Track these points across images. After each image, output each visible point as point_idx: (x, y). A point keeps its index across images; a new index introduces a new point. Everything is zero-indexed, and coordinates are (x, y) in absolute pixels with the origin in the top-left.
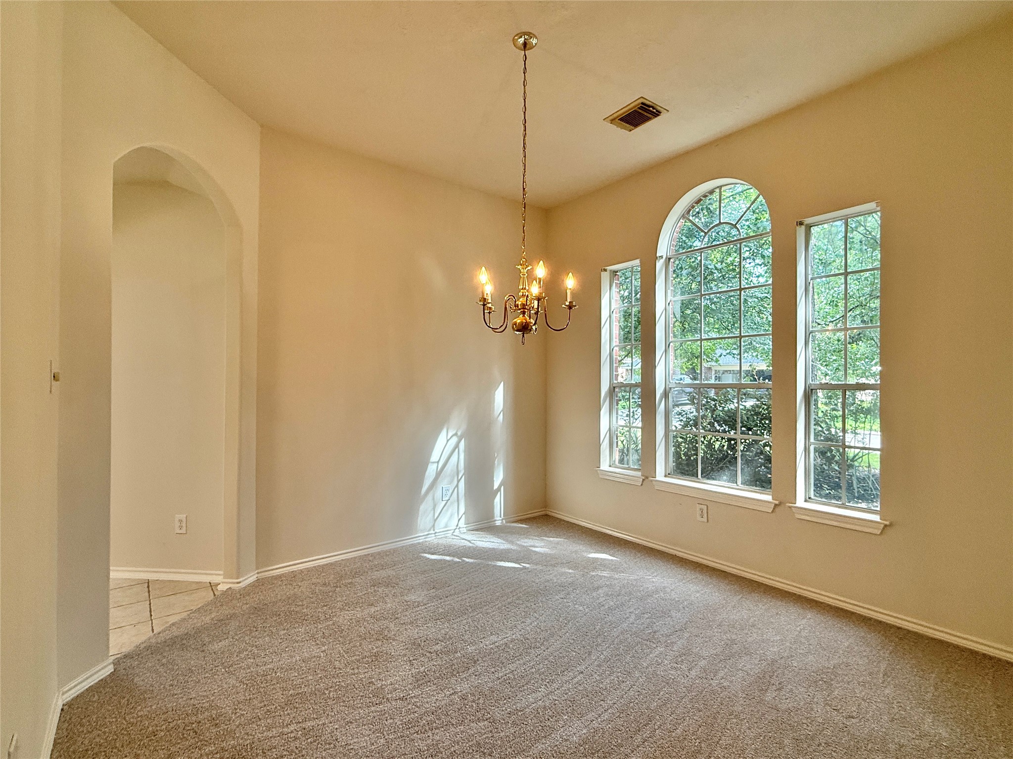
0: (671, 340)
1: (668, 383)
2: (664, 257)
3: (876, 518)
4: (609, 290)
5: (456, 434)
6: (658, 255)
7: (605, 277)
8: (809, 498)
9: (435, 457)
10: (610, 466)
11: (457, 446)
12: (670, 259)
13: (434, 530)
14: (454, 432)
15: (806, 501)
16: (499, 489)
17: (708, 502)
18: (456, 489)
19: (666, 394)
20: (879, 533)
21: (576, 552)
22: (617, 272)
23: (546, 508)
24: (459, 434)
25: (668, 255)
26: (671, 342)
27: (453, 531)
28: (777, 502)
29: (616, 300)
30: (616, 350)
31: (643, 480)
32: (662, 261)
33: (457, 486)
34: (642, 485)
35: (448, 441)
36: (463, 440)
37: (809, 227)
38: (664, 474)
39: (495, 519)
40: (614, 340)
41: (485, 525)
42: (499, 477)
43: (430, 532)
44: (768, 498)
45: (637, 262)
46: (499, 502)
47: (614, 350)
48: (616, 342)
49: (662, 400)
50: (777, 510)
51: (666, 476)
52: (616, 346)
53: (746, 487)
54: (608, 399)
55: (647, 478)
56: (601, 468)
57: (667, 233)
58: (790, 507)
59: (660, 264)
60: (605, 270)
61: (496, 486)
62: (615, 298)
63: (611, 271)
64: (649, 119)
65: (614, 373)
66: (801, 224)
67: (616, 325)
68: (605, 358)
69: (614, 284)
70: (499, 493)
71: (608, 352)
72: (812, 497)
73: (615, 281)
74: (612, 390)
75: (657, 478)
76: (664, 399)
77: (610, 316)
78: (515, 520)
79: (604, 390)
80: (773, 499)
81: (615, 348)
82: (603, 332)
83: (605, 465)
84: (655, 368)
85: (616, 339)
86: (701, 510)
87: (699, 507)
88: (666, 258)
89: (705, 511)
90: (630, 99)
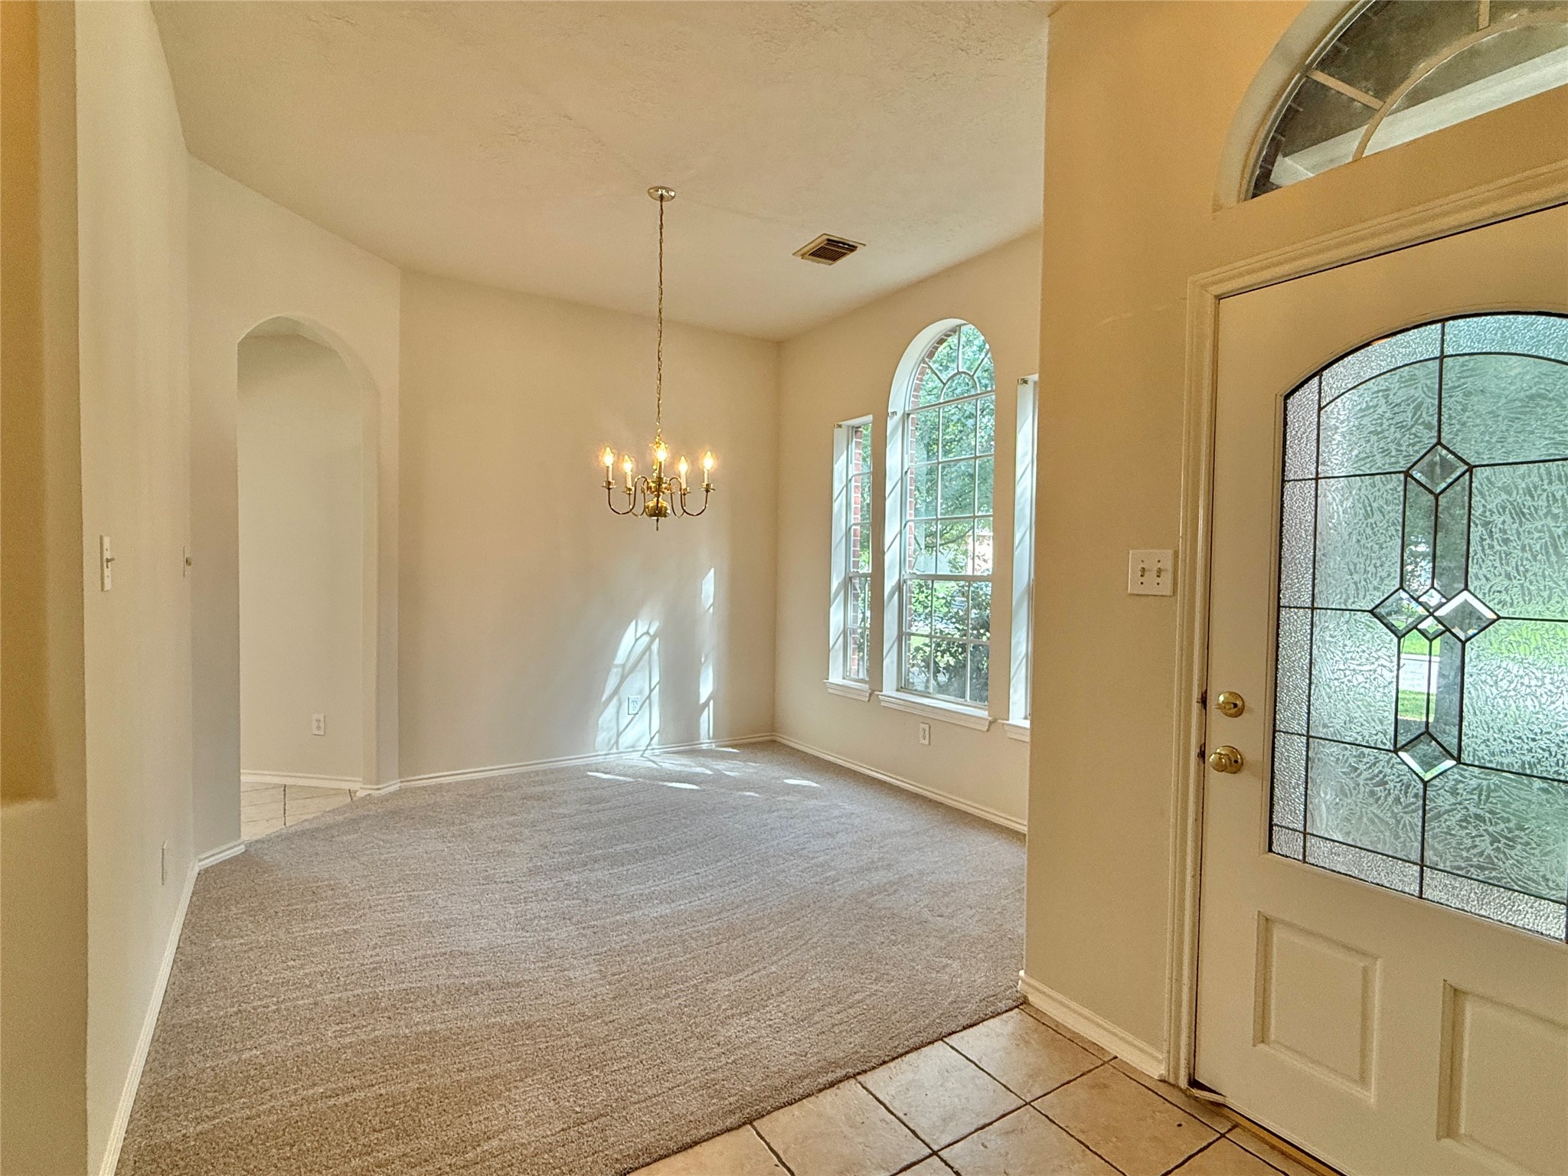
0: (908, 518)
1: (903, 573)
2: (899, 414)
4: (845, 452)
5: (647, 633)
6: (890, 410)
7: (840, 435)
9: (621, 657)
10: (844, 678)
11: (648, 648)
12: (909, 415)
13: (617, 749)
14: (645, 630)
15: (1025, 717)
16: (707, 704)
17: (932, 721)
18: (648, 701)
19: (899, 587)
22: (860, 427)
23: (774, 731)
24: (652, 632)
25: (907, 409)
26: (909, 521)
27: (641, 753)
28: (990, 718)
29: (857, 465)
30: (856, 529)
31: (870, 694)
32: (896, 419)
33: (649, 697)
34: (868, 701)
35: (637, 640)
36: (657, 639)
38: (895, 688)
39: (701, 741)
40: (853, 516)
41: (687, 748)
42: (706, 687)
43: (611, 752)
44: (984, 714)
45: (870, 418)
46: (706, 722)
47: (852, 530)
48: (855, 518)
49: (894, 594)
50: (992, 727)
51: (898, 690)
52: (854, 524)
53: (974, 703)
54: (842, 593)
55: (873, 691)
56: (830, 680)
57: (903, 382)
58: (1003, 724)
59: (891, 423)
60: (841, 427)
61: (703, 700)
62: (855, 461)
63: (848, 426)
64: (844, 254)
65: (852, 559)
66: (1024, 381)
67: (855, 497)
68: (838, 539)
69: (854, 443)
70: (707, 709)
71: (843, 532)
73: (854, 440)
74: (850, 582)
75: (884, 693)
76: (897, 593)
77: (847, 486)
78: (727, 743)
79: (835, 584)
80: (989, 716)
81: (853, 527)
82: (836, 506)
83: (835, 677)
84: (884, 553)
85: (855, 514)
86: (924, 730)
87: (922, 726)
88: (904, 414)
89: (927, 729)
90: (812, 237)
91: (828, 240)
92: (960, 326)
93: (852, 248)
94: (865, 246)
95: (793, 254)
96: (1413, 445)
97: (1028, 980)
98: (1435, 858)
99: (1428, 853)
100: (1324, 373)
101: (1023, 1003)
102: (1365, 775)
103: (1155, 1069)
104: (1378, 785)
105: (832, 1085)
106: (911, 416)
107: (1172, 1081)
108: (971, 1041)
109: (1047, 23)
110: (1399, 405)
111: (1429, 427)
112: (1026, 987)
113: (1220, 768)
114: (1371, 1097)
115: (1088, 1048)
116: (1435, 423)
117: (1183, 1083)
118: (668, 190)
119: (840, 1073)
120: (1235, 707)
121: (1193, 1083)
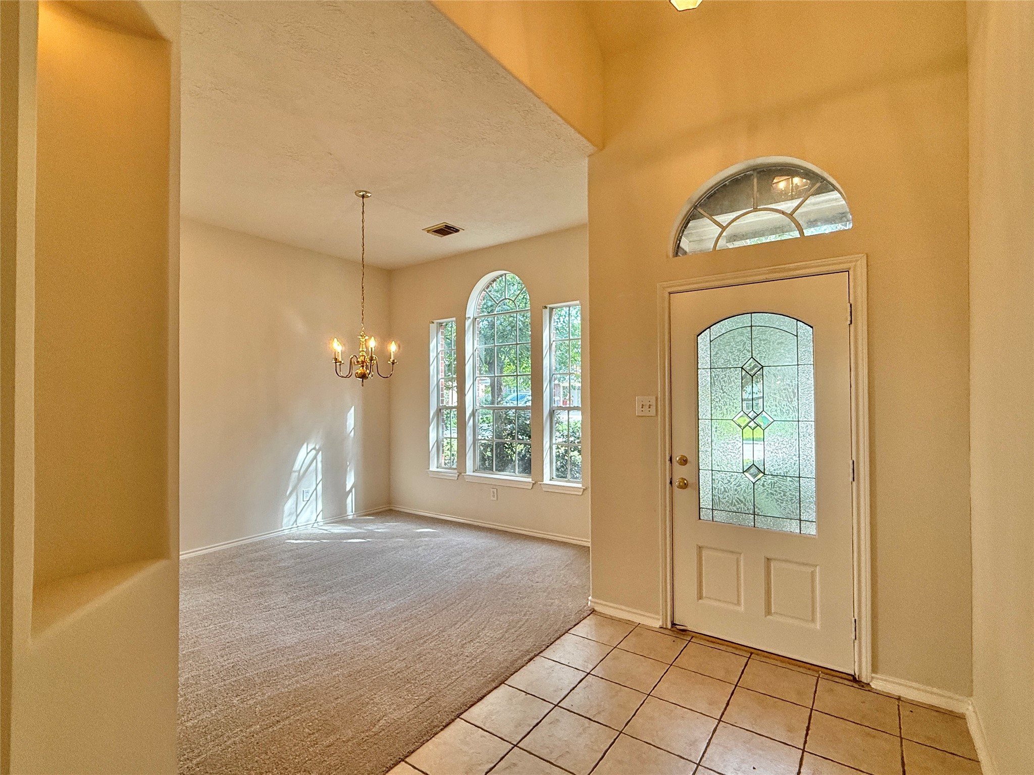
0: (477, 375)
1: (474, 406)
2: (472, 318)
3: (580, 486)
4: (436, 337)
5: (314, 449)
6: (467, 316)
7: (433, 327)
8: (553, 478)
9: (297, 466)
10: (437, 468)
11: (315, 458)
12: (476, 319)
13: (296, 524)
14: (313, 446)
15: (551, 480)
16: (351, 491)
17: (498, 487)
18: (315, 492)
19: (473, 414)
20: (581, 493)
21: (408, 530)
22: (441, 324)
23: (390, 504)
24: (317, 447)
25: (475, 316)
26: (477, 377)
27: (312, 525)
28: (533, 482)
29: (442, 344)
30: (442, 382)
31: (458, 476)
32: (470, 320)
33: (316, 489)
34: (457, 479)
35: (308, 454)
36: (320, 452)
37: (552, 309)
38: (472, 470)
39: (348, 514)
40: (440, 374)
41: (339, 518)
42: (350, 481)
43: (293, 526)
44: (530, 480)
45: (454, 319)
46: (350, 501)
47: (440, 382)
48: (441, 375)
49: (470, 418)
50: (534, 486)
51: (474, 472)
52: (442, 378)
53: (521, 474)
54: (436, 418)
55: (461, 473)
56: (431, 469)
57: (473, 301)
58: (540, 484)
59: (468, 323)
60: (433, 323)
61: (348, 489)
62: (441, 343)
63: (436, 323)
65: (441, 398)
66: (546, 307)
67: (442, 363)
68: (433, 387)
69: (440, 333)
70: (351, 493)
71: (436, 383)
72: (555, 477)
73: (441, 330)
74: (439, 411)
75: (467, 474)
76: (472, 417)
77: (437, 356)
78: (364, 514)
79: (432, 412)
80: (532, 480)
81: (441, 380)
82: (431, 368)
83: (433, 468)
84: (465, 395)
85: (442, 373)
86: (494, 492)
87: (492, 490)
88: (473, 318)
89: (495, 492)
90: (438, 222)
91: (446, 226)
92: (505, 274)
93: (457, 231)
94: (463, 230)
95: (423, 230)
96: (744, 358)
97: (593, 600)
98: (758, 511)
99: (756, 510)
100: (711, 328)
101: (593, 611)
102: (733, 483)
103: (657, 624)
104: (737, 487)
105: (531, 660)
106: (477, 319)
107: (664, 627)
108: (579, 630)
109: (587, 159)
110: (738, 342)
111: (748, 351)
112: (593, 604)
113: (680, 487)
114: (742, 609)
115: (628, 622)
116: (750, 350)
117: (669, 626)
118: (366, 192)
119: (532, 655)
120: (684, 461)
121: (673, 624)
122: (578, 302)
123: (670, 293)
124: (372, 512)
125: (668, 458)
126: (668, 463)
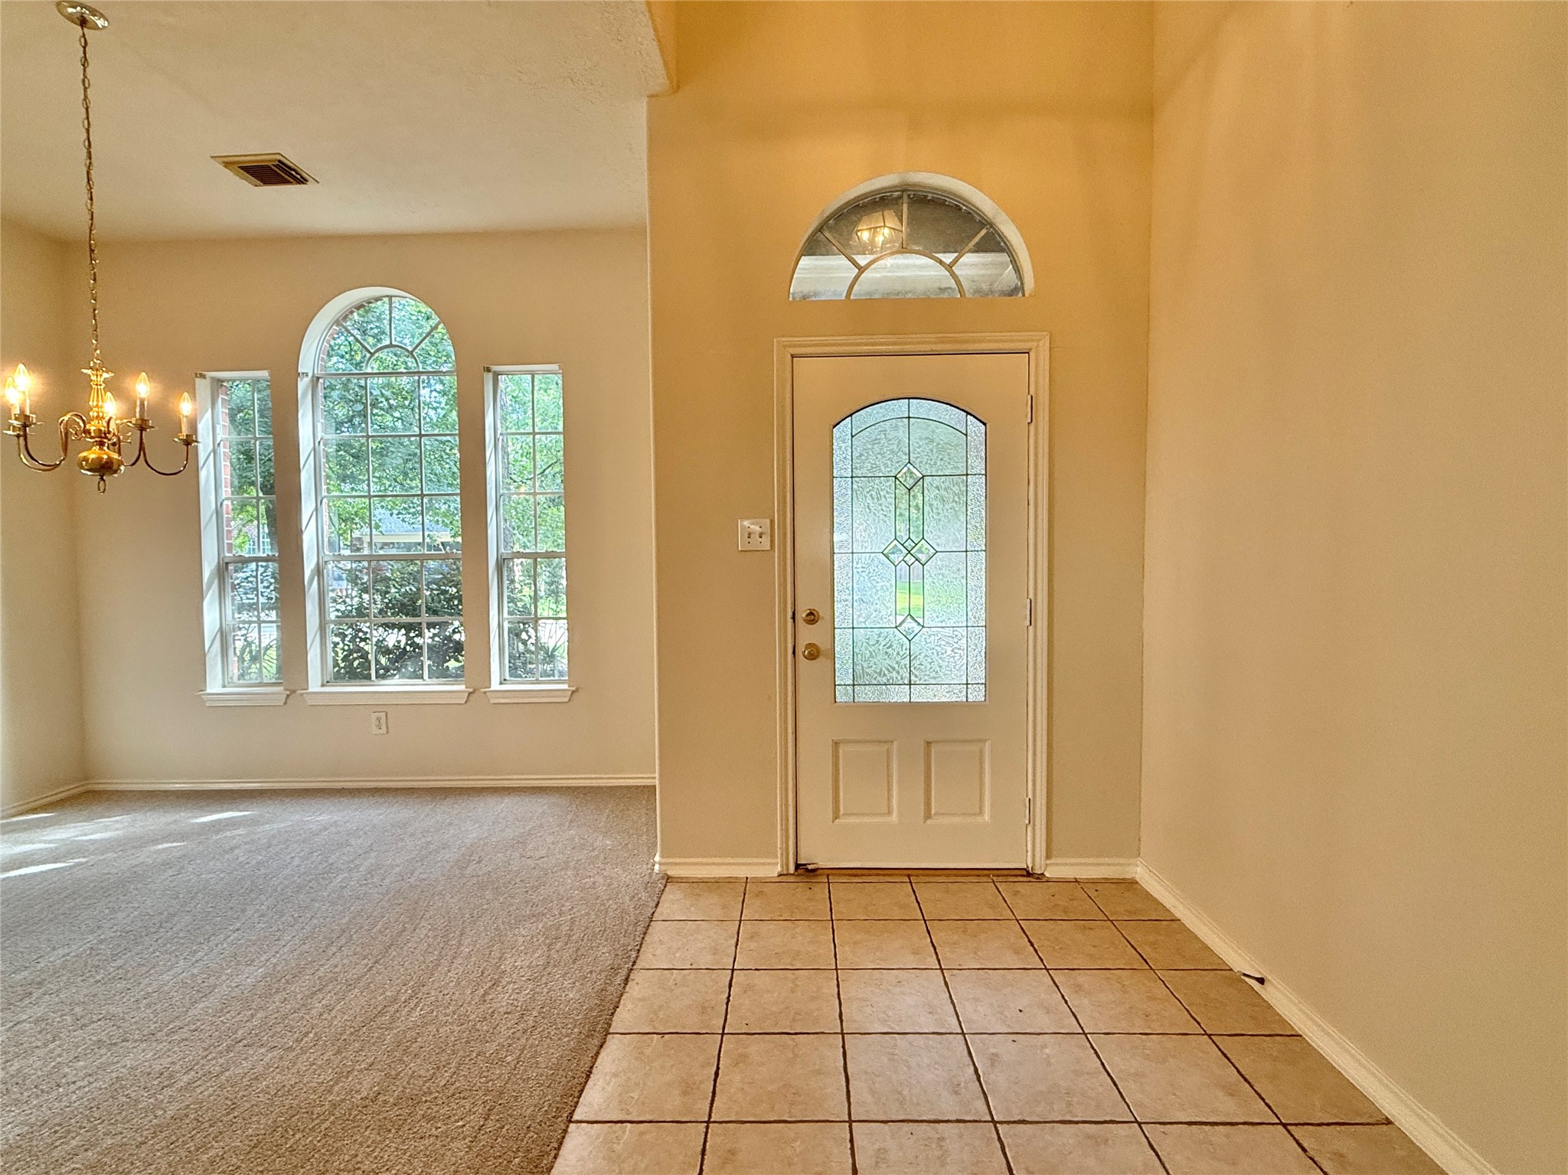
0: (323, 494)
1: (321, 554)
2: (310, 375)
3: (565, 686)
4: (210, 410)
6: (300, 370)
7: (202, 387)
8: (505, 680)
10: (224, 686)
12: (318, 378)
15: (501, 683)
17: (385, 710)
19: (319, 571)
20: (567, 699)
21: (173, 823)
22: (223, 382)
23: (92, 779)
25: (316, 372)
26: (325, 497)
28: (471, 690)
29: (224, 426)
30: (227, 505)
31: (288, 696)
32: (306, 380)
34: (285, 703)
37: (496, 375)
38: (320, 683)
40: (224, 489)
44: (462, 687)
45: (265, 374)
47: (224, 506)
48: (226, 492)
49: (313, 579)
50: (473, 698)
51: (323, 685)
52: (227, 499)
53: (435, 680)
54: (216, 581)
55: (294, 692)
56: (209, 691)
57: (314, 341)
58: (485, 693)
59: (303, 384)
60: (203, 376)
62: (222, 423)
63: (213, 378)
65: (226, 541)
66: (488, 370)
67: (225, 465)
68: (208, 518)
69: (220, 400)
71: (213, 506)
72: (508, 678)
73: (221, 396)
74: (222, 570)
75: (310, 690)
76: (316, 577)
77: (214, 451)
78: (13, 811)
79: (208, 568)
80: (466, 688)
81: (225, 502)
82: (203, 474)
83: (214, 685)
84: (302, 532)
85: (226, 487)
86: (379, 719)
87: (374, 716)
88: (313, 376)
89: (383, 720)
90: (259, 148)
91: (280, 161)
92: (390, 297)
93: (302, 181)
94: (318, 182)
95: (212, 157)
96: (898, 462)
97: (664, 861)
98: (915, 679)
99: (913, 678)
100: (853, 416)
101: (668, 879)
102: (883, 643)
103: (772, 869)
104: (888, 648)
105: (627, 980)
106: (321, 381)
107: (785, 872)
108: (663, 911)
109: (645, 100)
110: (891, 440)
111: (905, 454)
112: (664, 868)
113: (807, 657)
114: (894, 818)
115: (730, 881)
116: (907, 452)
117: (792, 870)
118: (94, 12)
119: (624, 972)
120: (812, 617)
121: (798, 866)
122: (555, 367)
123: (793, 356)
124: (44, 801)
125: (790, 614)
126: (790, 621)
